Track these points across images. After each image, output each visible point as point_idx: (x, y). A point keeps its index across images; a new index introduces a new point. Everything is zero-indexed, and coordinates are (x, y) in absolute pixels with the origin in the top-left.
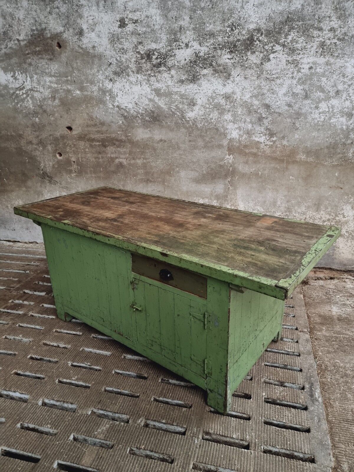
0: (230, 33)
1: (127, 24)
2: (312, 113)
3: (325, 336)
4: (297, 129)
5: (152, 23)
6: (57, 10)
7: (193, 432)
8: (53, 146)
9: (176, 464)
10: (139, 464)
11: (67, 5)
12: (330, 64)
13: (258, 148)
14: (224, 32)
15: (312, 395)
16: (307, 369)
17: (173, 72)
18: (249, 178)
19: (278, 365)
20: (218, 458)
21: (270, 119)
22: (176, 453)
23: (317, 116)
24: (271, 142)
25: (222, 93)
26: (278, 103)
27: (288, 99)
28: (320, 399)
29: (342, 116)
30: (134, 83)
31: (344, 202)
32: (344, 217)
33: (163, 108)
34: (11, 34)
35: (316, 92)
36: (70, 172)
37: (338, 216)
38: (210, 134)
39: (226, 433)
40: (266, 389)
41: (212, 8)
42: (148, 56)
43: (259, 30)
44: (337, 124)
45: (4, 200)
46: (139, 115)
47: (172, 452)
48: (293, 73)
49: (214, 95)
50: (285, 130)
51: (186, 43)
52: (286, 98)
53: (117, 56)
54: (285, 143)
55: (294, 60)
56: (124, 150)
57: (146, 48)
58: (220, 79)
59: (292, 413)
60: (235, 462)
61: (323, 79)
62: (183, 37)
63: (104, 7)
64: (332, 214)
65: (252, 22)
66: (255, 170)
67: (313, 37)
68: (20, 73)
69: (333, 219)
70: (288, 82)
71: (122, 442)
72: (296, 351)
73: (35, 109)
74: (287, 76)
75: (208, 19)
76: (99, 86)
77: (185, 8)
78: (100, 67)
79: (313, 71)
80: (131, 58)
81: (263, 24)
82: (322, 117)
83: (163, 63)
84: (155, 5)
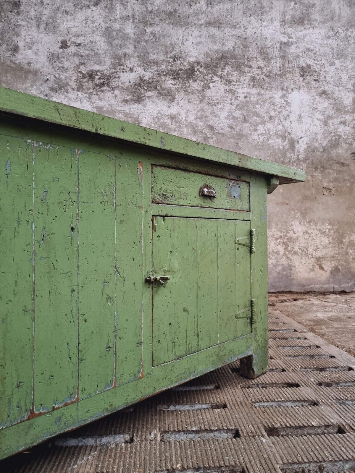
0: (172, 63)
1: (69, 46)
2: (252, 135)
4: (240, 149)
5: (96, 48)
7: (250, 431)
12: (262, 95)
14: (167, 61)
16: (338, 355)
17: (117, 92)
20: (313, 452)
21: (214, 139)
22: (242, 460)
23: (256, 137)
25: (167, 114)
26: (220, 125)
27: (230, 122)
29: (278, 138)
30: (73, 99)
31: (292, 218)
32: (294, 233)
35: (253, 117)
37: (289, 233)
39: (298, 422)
40: (310, 376)
41: (156, 41)
42: (91, 76)
43: (198, 63)
44: (274, 144)
47: (235, 461)
48: (231, 100)
49: (160, 115)
51: (130, 68)
52: (228, 121)
53: (56, 73)
55: (231, 90)
57: (88, 69)
58: (165, 101)
61: (257, 106)
62: (128, 62)
63: (45, 29)
64: (283, 231)
65: (192, 56)
67: (245, 73)
69: (285, 236)
70: (228, 107)
74: (226, 102)
75: (151, 50)
77: (130, 39)
78: (34, 82)
79: (248, 100)
80: (71, 77)
81: (201, 58)
82: (261, 138)
83: (106, 84)
84: (99, 33)
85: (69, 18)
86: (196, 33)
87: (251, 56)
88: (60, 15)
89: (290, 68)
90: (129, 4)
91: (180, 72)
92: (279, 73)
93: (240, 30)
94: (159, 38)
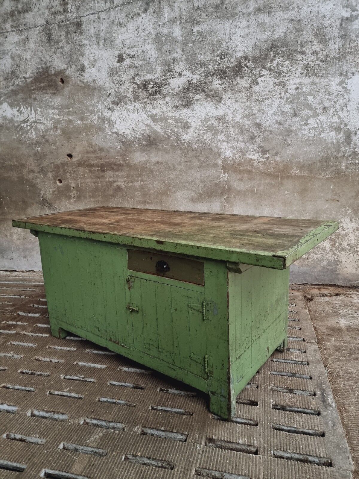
0: (219, 62)
1: (125, 59)
2: (302, 130)
3: (334, 346)
4: (289, 145)
5: (148, 57)
6: (61, 50)
7: (194, 438)
8: (54, 173)
9: (176, 470)
10: (135, 471)
11: (70, 45)
12: (316, 84)
13: (252, 166)
14: (214, 61)
15: (324, 401)
16: (317, 376)
17: (168, 99)
18: (245, 195)
19: (285, 374)
20: (223, 464)
21: (262, 137)
22: (176, 459)
23: (307, 132)
24: (264, 158)
25: (215, 116)
26: (268, 122)
27: (278, 118)
28: (333, 405)
29: (332, 131)
30: (131, 110)
31: (342, 215)
33: (159, 132)
34: (18, 72)
35: (304, 110)
36: (70, 197)
38: (204, 154)
39: (231, 438)
40: (274, 396)
41: (202, 40)
42: (145, 86)
43: (246, 57)
44: (327, 138)
45: (3, 229)
46: (136, 140)
47: (172, 459)
48: (280, 94)
49: (207, 117)
50: (277, 147)
51: (179, 73)
52: (276, 117)
53: (116, 87)
54: (278, 158)
55: (280, 82)
56: (122, 174)
57: (142, 79)
58: (212, 103)
59: (303, 418)
60: (242, 467)
61: (309, 97)
62: (176, 68)
63: (104, 45)
65: (240, 50)
66: (250, 187)
67: (298, 61)
68: (25, 107)
70: (277, 102)
71: (116, 450)
72: (304, 360)
73: (38, 139)
74: (276, 97)
75: (199, 51)
76: (98, 115)
77: (178, 42)
78: (99, 98)
79: (300, 91)
80: (128, 89)
81: (249, 52)
82: (312, 132)
83: (158, 92)
84: (150, 41)
85: (123, 30)
86: (244, 23)
87: (305, 40)
88: (115, 28)
89: (351, 49)
90: (176, 4)
91: (227, 70)
92: (338, 56)
93: (293, 12)
94: (206, 36)
